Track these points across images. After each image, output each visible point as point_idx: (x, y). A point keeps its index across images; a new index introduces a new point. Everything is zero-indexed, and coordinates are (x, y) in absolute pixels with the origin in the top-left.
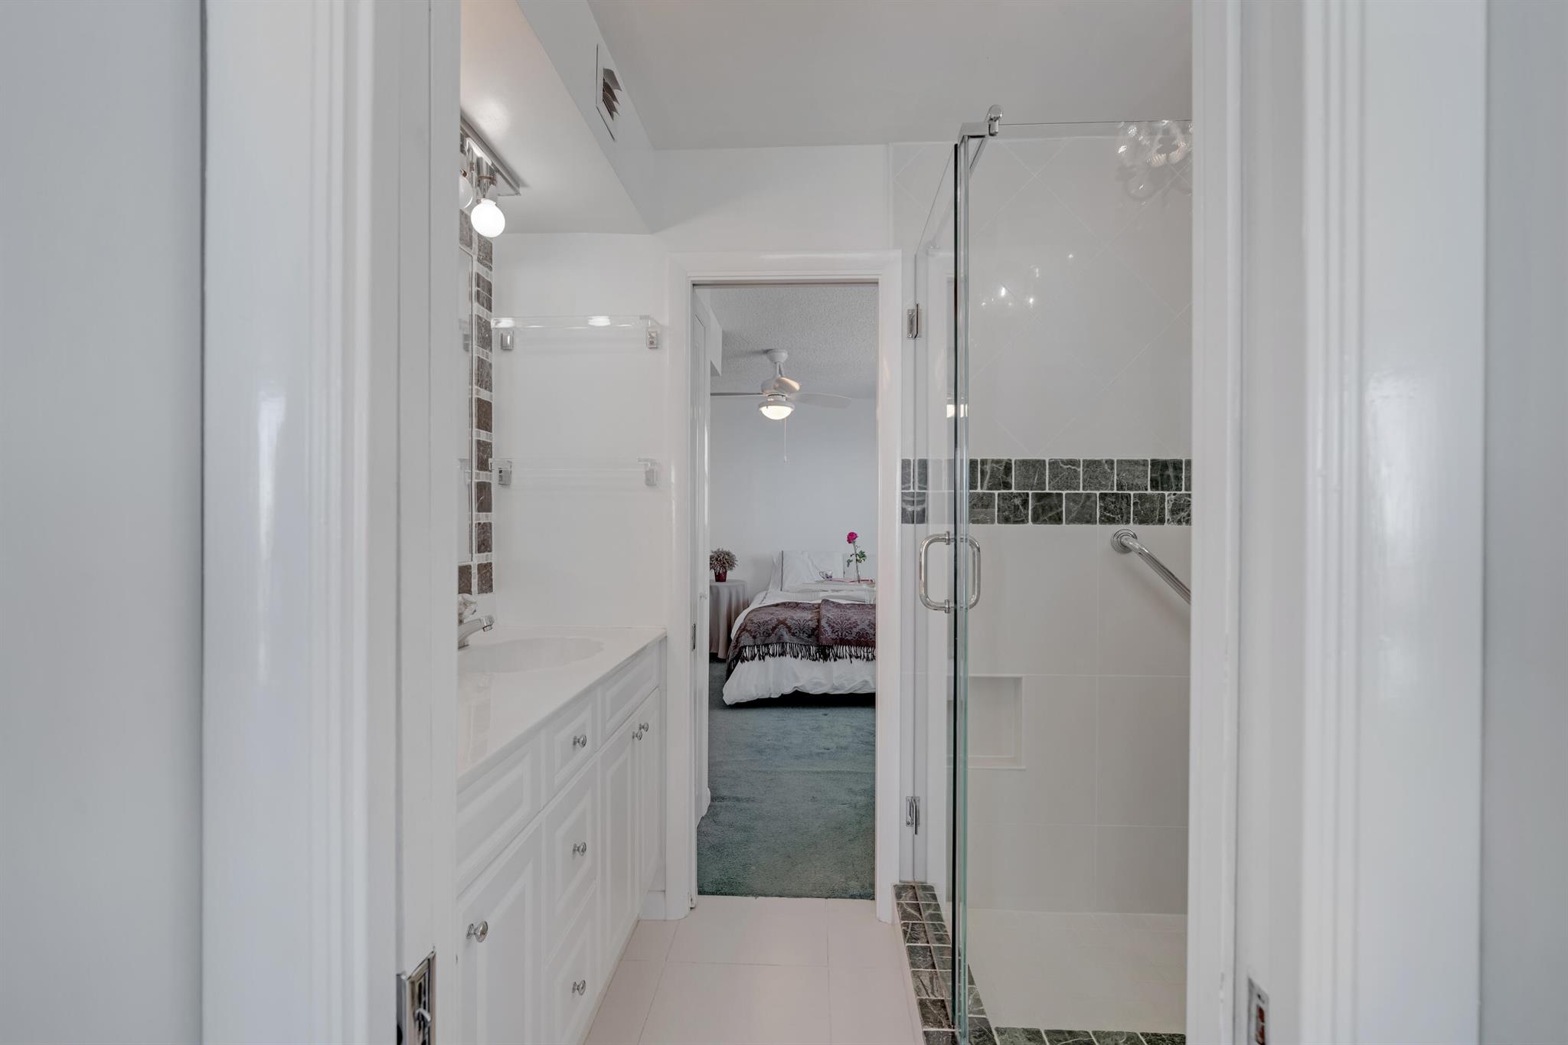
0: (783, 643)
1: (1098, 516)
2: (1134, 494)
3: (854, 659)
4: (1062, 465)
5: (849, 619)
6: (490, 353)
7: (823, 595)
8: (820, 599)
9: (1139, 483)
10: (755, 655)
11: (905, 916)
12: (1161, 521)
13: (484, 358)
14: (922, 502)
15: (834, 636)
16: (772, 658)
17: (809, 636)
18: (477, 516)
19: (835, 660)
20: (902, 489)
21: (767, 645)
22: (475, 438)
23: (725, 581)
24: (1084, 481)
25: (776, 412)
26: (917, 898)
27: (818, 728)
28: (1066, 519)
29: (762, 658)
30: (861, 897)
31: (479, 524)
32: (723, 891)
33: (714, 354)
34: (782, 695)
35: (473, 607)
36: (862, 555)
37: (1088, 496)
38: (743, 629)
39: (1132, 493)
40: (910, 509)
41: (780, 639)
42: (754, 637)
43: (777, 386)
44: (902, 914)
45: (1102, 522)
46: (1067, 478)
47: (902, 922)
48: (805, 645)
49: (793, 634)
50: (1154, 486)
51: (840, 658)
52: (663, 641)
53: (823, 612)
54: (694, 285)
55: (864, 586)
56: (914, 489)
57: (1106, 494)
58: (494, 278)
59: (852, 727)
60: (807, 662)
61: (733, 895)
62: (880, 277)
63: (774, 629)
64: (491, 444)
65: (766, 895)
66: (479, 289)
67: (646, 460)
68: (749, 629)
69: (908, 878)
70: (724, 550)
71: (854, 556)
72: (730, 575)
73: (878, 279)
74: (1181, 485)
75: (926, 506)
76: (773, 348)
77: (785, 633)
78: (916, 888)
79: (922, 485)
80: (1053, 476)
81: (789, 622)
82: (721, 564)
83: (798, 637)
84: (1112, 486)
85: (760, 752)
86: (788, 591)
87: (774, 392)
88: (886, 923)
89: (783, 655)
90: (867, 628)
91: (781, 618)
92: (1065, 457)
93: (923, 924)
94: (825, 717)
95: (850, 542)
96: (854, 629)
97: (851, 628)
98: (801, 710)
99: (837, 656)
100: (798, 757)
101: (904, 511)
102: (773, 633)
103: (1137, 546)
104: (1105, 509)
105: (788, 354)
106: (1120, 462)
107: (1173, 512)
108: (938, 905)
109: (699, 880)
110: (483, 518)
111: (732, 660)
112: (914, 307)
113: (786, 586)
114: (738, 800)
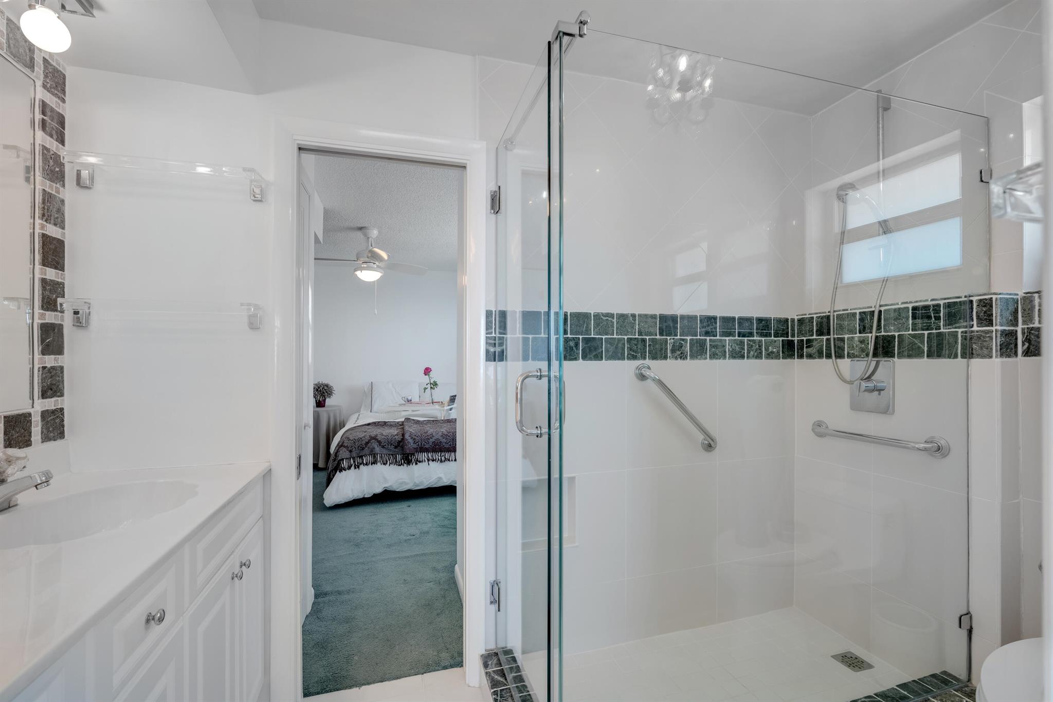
0: (374, 454)
1: (626, 355)
2: (649, 339)
3: (431, 462)
4: (602, 317)
5: (427, 432)
6: (61, 189)
7: (404, 414)
8: (402, 417)
9: (652, 331)
10: (351, 465)
11: (494, 684)
12: (665, 358)
13: (54, 193)
14: (501, 344)
15: (415, 446)
16: (366, 467)
17: (396, 447)
18: (40, 359)
19: (416, 464)
20: (486, 334)
21: (361, 457)
22: (38, 276)
23: (324, 406)
24: (617, 329)
25: (369, 276)
26: (500, 664)
27: (404, 519)
28: (605, 357)
29: (357, 467)
30: (452, 666)
31: (44, 368)
32: (328, 689)
33: (317, 226)
34: (374, 494)
35: (21, 463)
36: (435, 384)
37: (619, 340)
38: (341, 445)
39: (647, 338)
40: (492, 349)
41: (372, 451)
42: (351, 451)
43: (370, 255)
44: (491, 682)
45: (629, 359)
46: (606, 327)
47: (492, 691)
48: (392, 455)
49: (383, 447)
50: (661, 334)
51: (420, 462)
52: (267, 475)
53: (407, 428)
54: (300, 149)
55: (437, 406)
56: (495, 334)
57: (631, 339)
58: (68, 110)
59: (430, 514)
60: (394, 468)
61: (338, 690)
62: (468, 162)
63: (367, 443)
64: (63, 284)
65: (369, 684)
66: (45, 118)
67: (249, 305)
68: (346, 445)
69: (492, 646)
70: (324, 382)
71: (429, 385)
72: (329, 402)
73: (466, 164)
74: (677, 332)
75: (504, 346)
76: (367, 225)
77: (376, 446)
78: (499, 653)
79: (501, 331)
80: (597, 325)
81: (379, 438)
82: (322, 393)
83: (387, 449)
84: (635, 333)
85: (357, 545)
86: (376, 412)
87: (367, 260)
88: (474, 687)
89: (374, 464)
90: (440, 438)
91: (373, 434)
92: (604, 311)
93: (509, 689)
94: (409, 509)
95: (426, 375)
96: (431, 440)
97: (429, 439)
98: (390, 504)
99: (417, 461)
100: (389, 546)
101: (487, 351)
102: (366, 447)
103: (652, 375)
104: (631, 350)
105: (379, 232)
106: (640, 315)
107: (673, 351)
108: (518, 666)
109: (304, 681)
110: (50, 361)
111: (332, 471)
112: (497, 189)
113: (375, 408)
114: (339, 593)
